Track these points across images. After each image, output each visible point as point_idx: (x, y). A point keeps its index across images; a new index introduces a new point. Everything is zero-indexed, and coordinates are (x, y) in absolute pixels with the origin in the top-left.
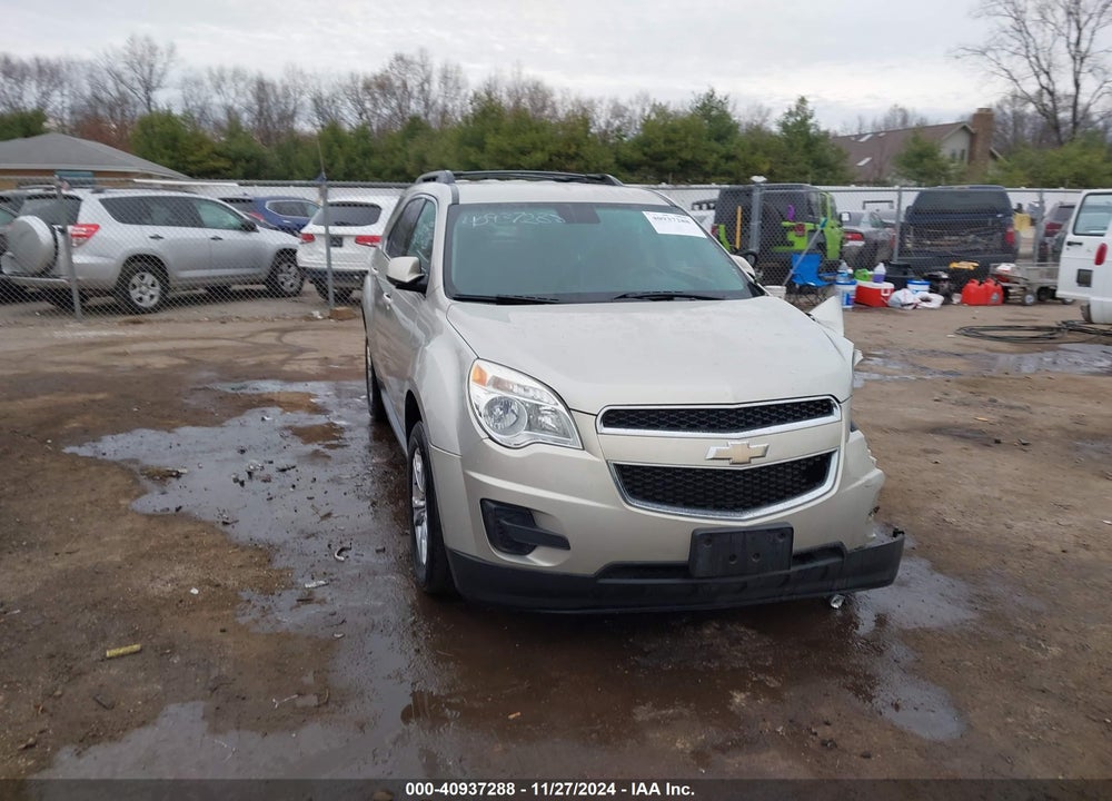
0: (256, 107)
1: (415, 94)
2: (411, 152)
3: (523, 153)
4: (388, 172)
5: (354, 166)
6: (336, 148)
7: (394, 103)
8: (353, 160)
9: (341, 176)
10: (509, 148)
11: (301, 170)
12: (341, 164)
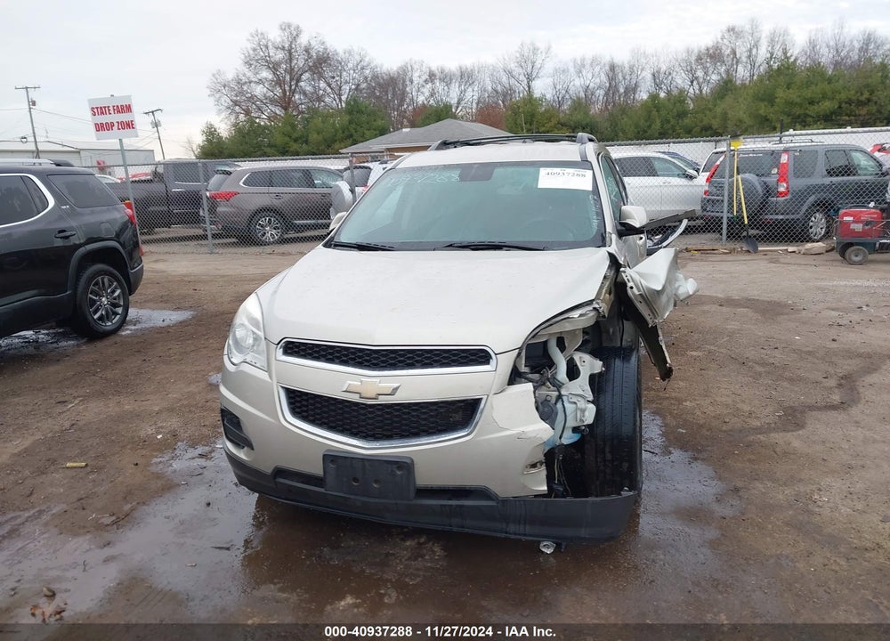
0: (608, 85)
1: (744, 59)
2: (719, 110)
3: (812, 103)
4: (698, 129)
5: (667, 126)
6: (654, 113)
7: (723, 69)
8: (668, 122)
9: (657, 135)
10: (798, 100)
11: (624, 132)
12: (657, 125)
